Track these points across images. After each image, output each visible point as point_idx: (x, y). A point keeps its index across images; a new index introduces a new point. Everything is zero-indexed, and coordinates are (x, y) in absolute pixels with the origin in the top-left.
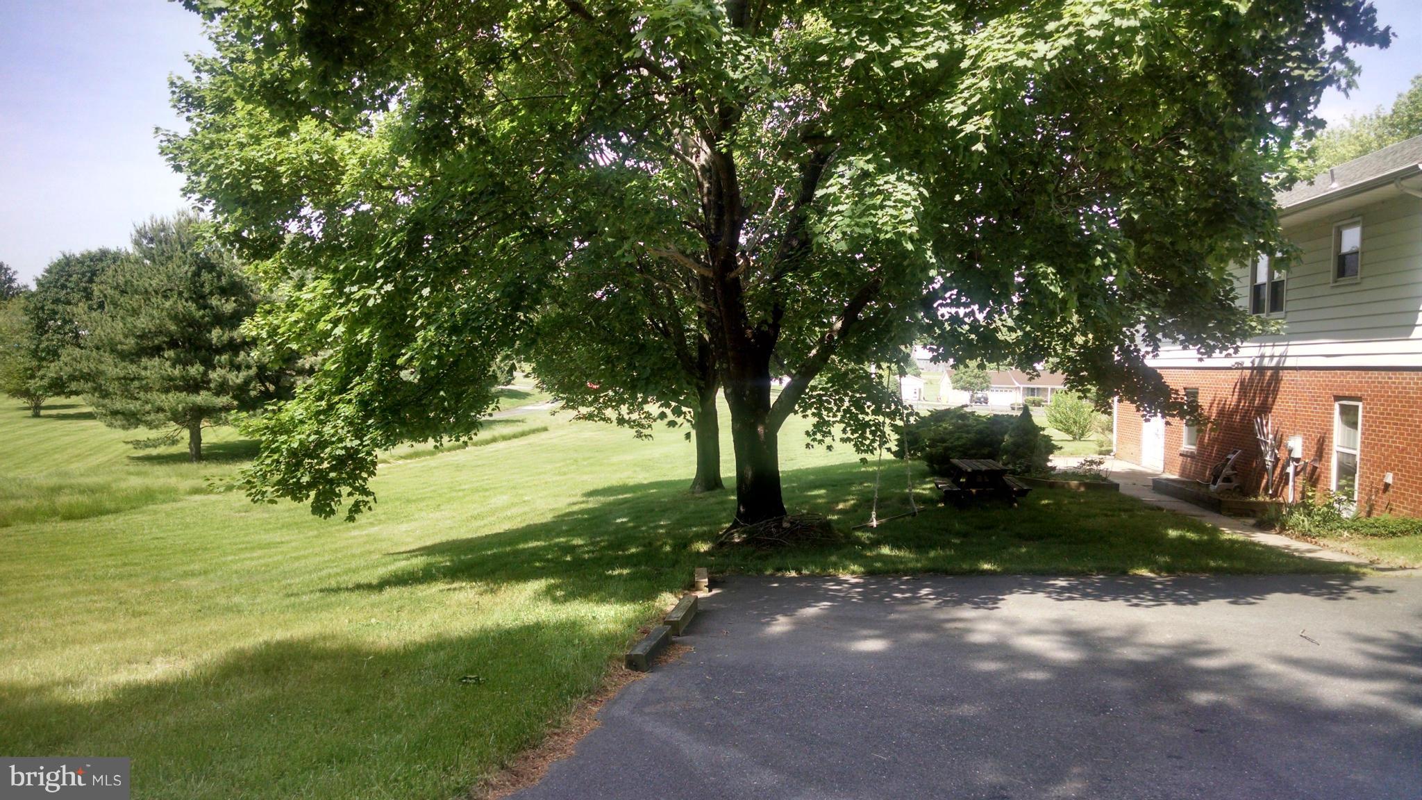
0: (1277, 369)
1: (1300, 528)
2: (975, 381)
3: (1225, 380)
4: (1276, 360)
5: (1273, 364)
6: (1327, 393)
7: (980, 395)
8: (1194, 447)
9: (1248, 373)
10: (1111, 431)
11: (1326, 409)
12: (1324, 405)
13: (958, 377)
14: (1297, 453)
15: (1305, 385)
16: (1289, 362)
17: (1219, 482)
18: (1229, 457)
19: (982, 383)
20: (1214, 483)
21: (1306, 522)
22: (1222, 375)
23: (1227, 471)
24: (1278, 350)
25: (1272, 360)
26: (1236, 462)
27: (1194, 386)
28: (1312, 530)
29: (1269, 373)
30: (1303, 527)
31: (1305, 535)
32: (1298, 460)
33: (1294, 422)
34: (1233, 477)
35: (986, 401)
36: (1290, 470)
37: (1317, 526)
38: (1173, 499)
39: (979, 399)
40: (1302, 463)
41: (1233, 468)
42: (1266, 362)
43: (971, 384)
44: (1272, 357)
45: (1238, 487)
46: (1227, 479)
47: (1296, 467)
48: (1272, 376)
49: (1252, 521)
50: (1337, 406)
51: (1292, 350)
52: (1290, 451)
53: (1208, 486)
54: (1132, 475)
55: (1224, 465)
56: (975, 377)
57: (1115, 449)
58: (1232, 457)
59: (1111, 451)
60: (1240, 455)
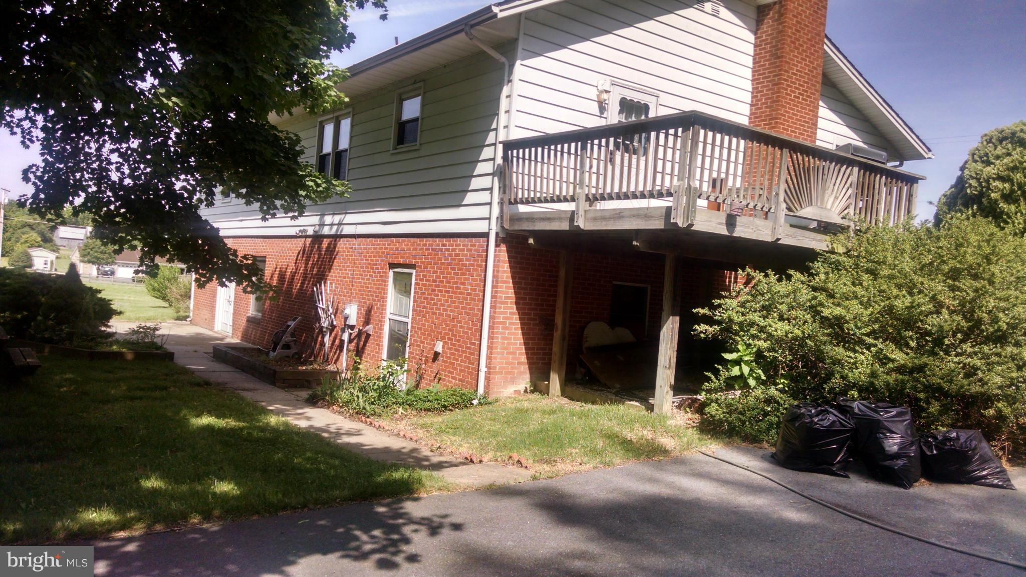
0: (337, 237)
1: (354, 405)
2: (102, 256)
3: (290, 249)
4: (335, 228)
5: (333, 232)
6: (382, 261)
7: (107, 268)
8: (260, 314)
9: (309, 240)
10: (190, 297)
11: (381, 277)
12: (379, 273)
13: (85, 253)
14: (352, 321)
15: (362, 253)
16: (347, 230)
17: (279, 349)
18: (289, 323)
19: (107, 258)
20: (274, 350)
21: (361, 400)
22: (287, 243)
23: (287, 338)
24: (337, 219)
25: (331, 229)
26: (295, 329)
27: (262, 254)
28: (367, 407)
29: (326, 242)
30: (358, 404)
31: (360, 413)
32: (352, 327)
33: (350, 289)
34: (292, 344)
35: (113, 273)
36: (346, 337)
37: (373, 403)
38: (230, 368)
39: (106, 272)
40: (356, 330)
41: (293, 335)
42: (326, 231)
43: (98, 259)
44: (332, 225)
45: (296, 353)
46: (287, 346)
47: (351, 334)
48: (329, 244)
49: (305, 394)
50: (391, 274)
51: (349, 218)
52: (346, 318)
53: (267, 354)
54: (197, 341)
55: (284, 332)
56: (101, 252)
57: (191, 314)
58: (292, 324)
59: (188, 317)
60: (300, 322)
